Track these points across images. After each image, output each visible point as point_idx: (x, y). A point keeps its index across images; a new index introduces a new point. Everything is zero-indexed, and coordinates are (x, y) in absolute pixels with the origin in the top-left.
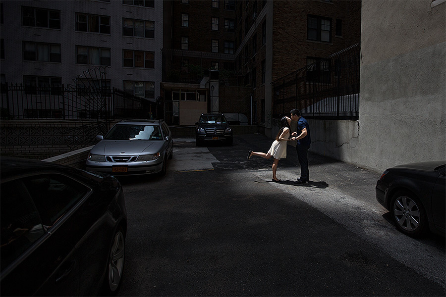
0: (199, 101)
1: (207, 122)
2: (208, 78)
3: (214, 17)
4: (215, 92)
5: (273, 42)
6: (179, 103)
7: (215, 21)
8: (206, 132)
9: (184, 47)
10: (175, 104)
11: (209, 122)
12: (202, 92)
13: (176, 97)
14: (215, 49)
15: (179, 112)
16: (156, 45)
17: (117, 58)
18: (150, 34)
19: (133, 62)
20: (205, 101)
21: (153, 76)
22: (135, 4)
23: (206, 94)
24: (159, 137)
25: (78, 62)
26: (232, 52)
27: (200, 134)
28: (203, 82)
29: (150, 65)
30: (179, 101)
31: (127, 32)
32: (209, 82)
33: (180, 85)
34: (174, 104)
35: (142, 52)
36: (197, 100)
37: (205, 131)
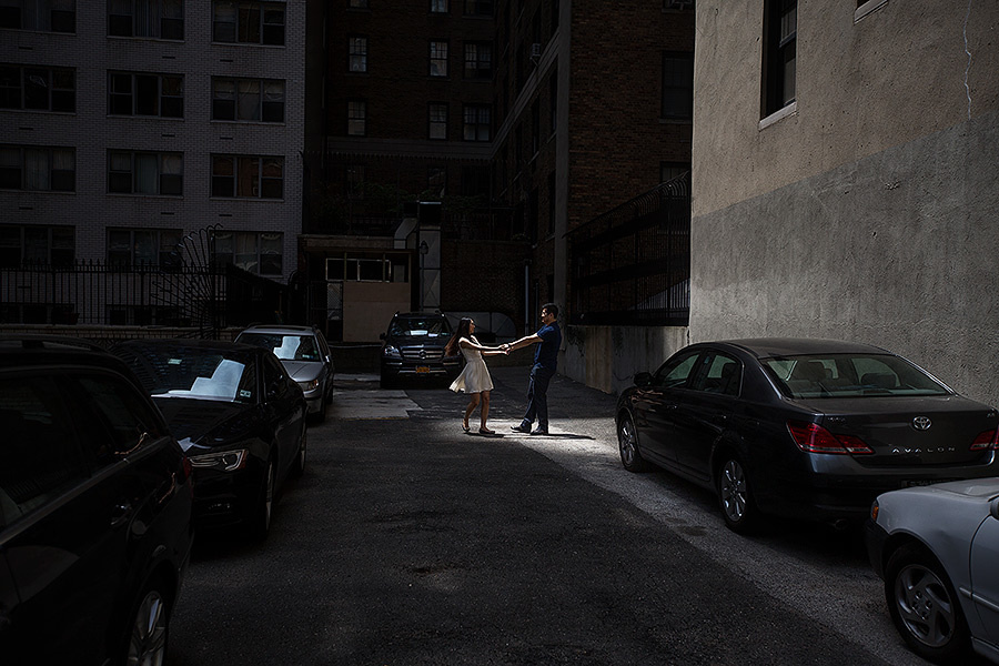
0: (392, 281)
1: (407, 333)
2: (414, 221)
3: (436, 40)
4: (431, 257)
5: (570, 131)
6: (342, 288)
7: (439, 51)
8: (402, 355)
9: (356, 127)
10: (333, 288)
11: (413, 333)
12: (398, 258)
13: (336, 272)
14: (438, 131)
15: (341, 310)
16: (287, 140)
17: (198, 177)
18: (274, 112)
19: (233, 185)
20: (406, 280)
21: (280, 217)
22: (240, 41)
23: (409, 261)
24: (314, 355)
25: (111, 189)
26: (485, 137)
27: (390, 358)
28: (402, 231)
29: (274, 189)
30: (341, 282)
31: (223, 110)
32: (417, 232)
33: (347, 241)
34: (330, 290)
35: (254, 158)
36: (387, 279)
37: (401, 352)
